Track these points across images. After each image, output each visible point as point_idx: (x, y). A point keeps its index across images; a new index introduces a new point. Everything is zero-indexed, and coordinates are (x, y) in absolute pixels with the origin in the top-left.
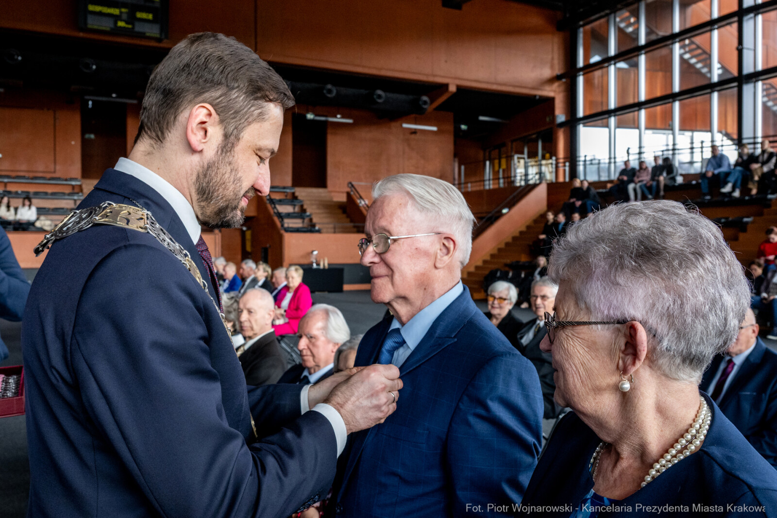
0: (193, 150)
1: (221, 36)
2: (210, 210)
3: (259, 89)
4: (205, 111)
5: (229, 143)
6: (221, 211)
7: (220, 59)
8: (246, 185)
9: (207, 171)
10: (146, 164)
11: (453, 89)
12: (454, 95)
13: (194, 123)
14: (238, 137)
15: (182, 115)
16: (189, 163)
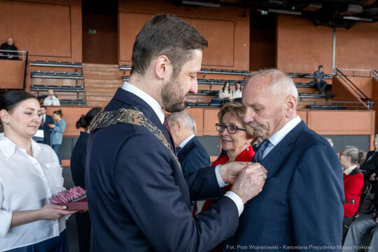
0: (158, 79)
4: (163, 59)
5: (175, 73)
9: (166, 88)
13: (159, 65)
14: (180, 71)
15: (153, 62)
16: (158, 85)
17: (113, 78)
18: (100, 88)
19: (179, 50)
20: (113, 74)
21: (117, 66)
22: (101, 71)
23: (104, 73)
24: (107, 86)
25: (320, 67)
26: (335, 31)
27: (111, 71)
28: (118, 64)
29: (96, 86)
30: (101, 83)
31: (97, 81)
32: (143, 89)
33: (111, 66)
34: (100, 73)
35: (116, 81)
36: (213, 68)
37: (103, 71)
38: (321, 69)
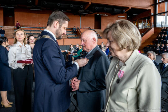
0: (55, 28)
1: (59, 11)
2: (58, 36)
3: (65, 19)
4: (57, 22)
5: (60, 27)
6: (59, 37)
7: (59, 15)
8: (63, 33)
9: (57, 31)
10: (48, 30)
11: (130, 8)
12: (130, 9)
13: (55, 24)
14: (61, 26)
15: (54, 23)
16: (55, 30)
19: (62, 20)
26: (80, 16)
32: (50, 31)
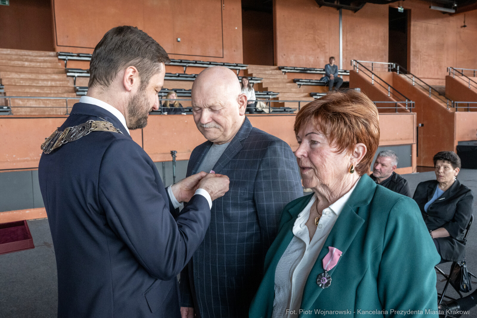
0: (126, 90)
4: (131, 70)
5: (143, 86)
6: (139, 120)
9: (133, 101)
10: (100, 99)
13: (127, 76)
14: (148, 82)
15: (120, 73)
16: (124, 97)
17: (49, 71)
18: (30, 86)
20: (49, 65)
21: (52, 53)
22: (27, 60)
23: (33, 64)
24: (41, 83)
25: (331, 58)
27: (45, 61)
28: (54, 50)
29: (23, 83)
30: (30, 79)
31: (22, 76)
33: (43, 53)
34: (26, 64)
35: (56, 77)
36: (197, 59)
37: (31, 61)
38: (333, 61)
